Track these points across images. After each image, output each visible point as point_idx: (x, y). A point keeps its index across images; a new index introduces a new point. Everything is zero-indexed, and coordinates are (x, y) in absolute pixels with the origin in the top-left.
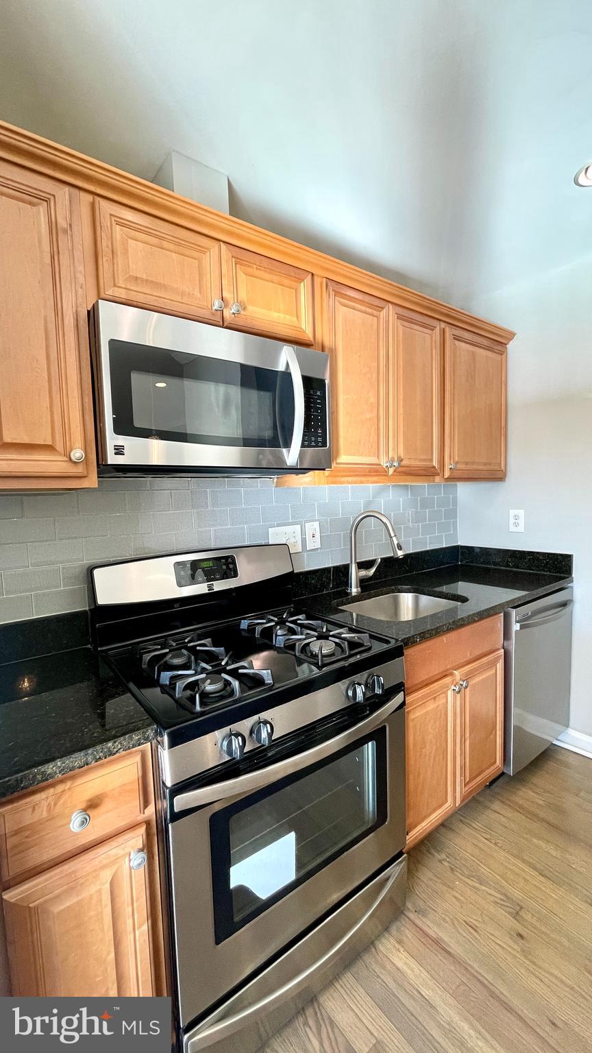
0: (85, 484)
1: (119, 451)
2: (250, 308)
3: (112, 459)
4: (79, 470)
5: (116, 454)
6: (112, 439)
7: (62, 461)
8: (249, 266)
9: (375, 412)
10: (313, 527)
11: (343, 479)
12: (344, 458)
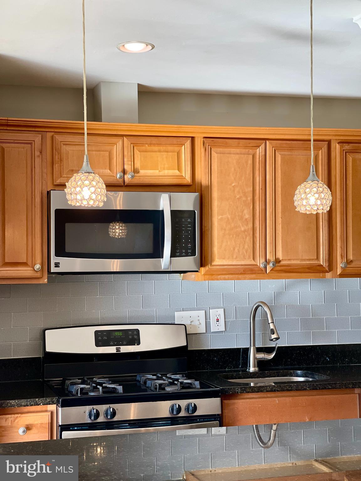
0: (41, 282)
1: (57, 265)
2: (142, 172)
3: (53, 269)
4: (38, 275)
5: (55, 267)
6: (54, 259)
7: (31, 270)
8: (142, 146)
9: (251, 225)
10: (217, 313)
11: (219, 277)
12: (217, 262)
